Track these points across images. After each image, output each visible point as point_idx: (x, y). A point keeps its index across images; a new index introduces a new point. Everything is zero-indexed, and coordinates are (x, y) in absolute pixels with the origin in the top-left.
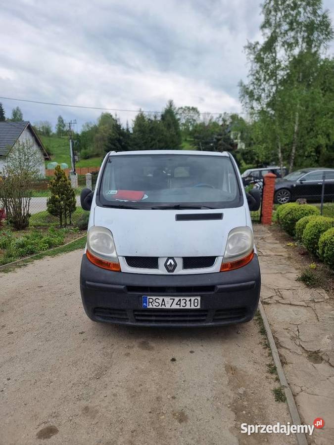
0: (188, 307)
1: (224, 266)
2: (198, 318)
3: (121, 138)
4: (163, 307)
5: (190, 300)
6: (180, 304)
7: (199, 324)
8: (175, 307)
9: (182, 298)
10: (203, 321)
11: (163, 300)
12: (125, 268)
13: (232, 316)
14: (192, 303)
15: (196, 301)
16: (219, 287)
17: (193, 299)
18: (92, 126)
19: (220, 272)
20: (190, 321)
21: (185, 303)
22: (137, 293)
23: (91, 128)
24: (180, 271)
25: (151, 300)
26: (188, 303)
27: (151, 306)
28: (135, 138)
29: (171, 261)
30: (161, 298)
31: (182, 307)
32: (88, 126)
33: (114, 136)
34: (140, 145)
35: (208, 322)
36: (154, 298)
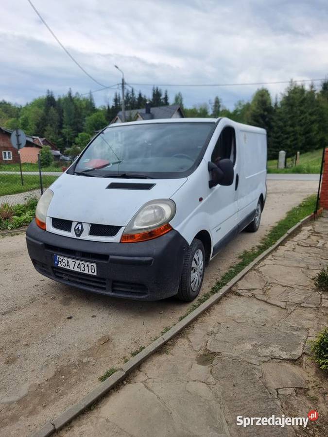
0: (86, 272)
1: (124, 237)
2: (100, 285)
3: (266, 113)
4: (68, 268)
5: (88, 266)
6: (80, 268)
7: (101, 292)
8: (76, 269)
9: (81, 262)
10: (104, 289)
11: (68, 262)
12: (50, 228)
13: (132, 291)
14: (89, 268)
15: (93, 267)
16: (111, 257)
17: (90, 265)
18: (245, 103)
19: (120, 242)
20: (94, 287)
21: (84, 267)
22: (51, 251)
23: (244, 106)
24: (86, 236)
25: (60, 260)
26: (86, 268)
27: (60, 265)
28: (281, 113)
29: (79, 226)
30: (66, 259)
31: (81, 271)
32: (240, 104)
33: (258, 112)
34: (285, 120)
35: (107, 291)
36: (62, 258)
